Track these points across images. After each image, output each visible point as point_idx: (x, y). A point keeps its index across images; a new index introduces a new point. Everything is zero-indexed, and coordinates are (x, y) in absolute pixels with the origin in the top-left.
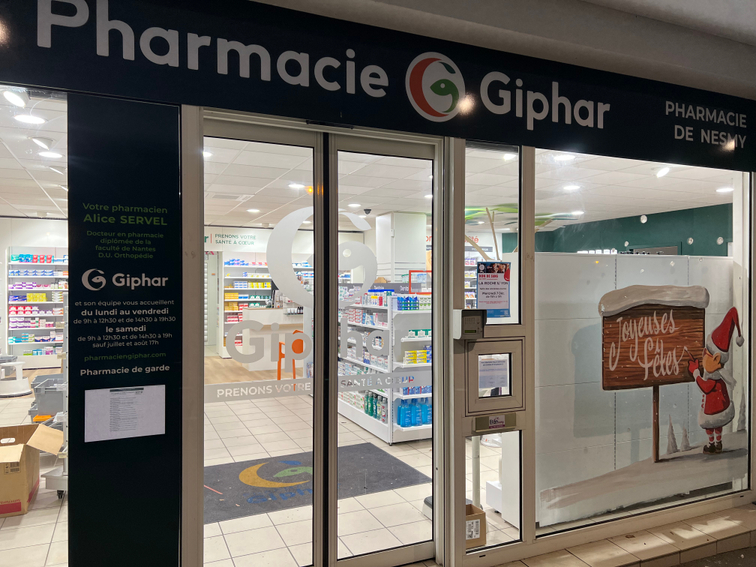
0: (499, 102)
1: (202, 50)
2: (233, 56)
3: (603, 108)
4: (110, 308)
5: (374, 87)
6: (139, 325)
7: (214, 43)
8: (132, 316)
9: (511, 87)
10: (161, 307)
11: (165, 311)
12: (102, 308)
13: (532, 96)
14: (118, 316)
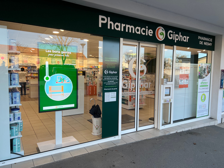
0: (170, 36)
1: (124, 27)
2: (129, 28)
3: (188, 38)
4: (108, 77)
5: (151, 34)
6: (113, 80)
7: (126, 25)
8: (112, 79)
9: (173, 34)
10: (116, 77)
11: (117, 78)
12: (107, 77)
13: (176, 35)
14: (110, 79)
